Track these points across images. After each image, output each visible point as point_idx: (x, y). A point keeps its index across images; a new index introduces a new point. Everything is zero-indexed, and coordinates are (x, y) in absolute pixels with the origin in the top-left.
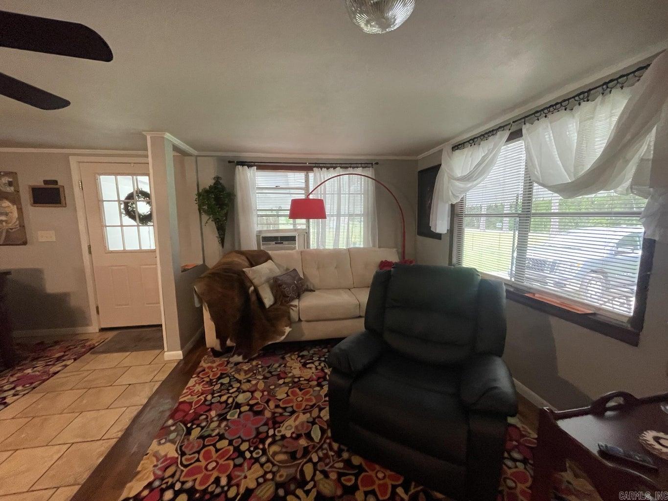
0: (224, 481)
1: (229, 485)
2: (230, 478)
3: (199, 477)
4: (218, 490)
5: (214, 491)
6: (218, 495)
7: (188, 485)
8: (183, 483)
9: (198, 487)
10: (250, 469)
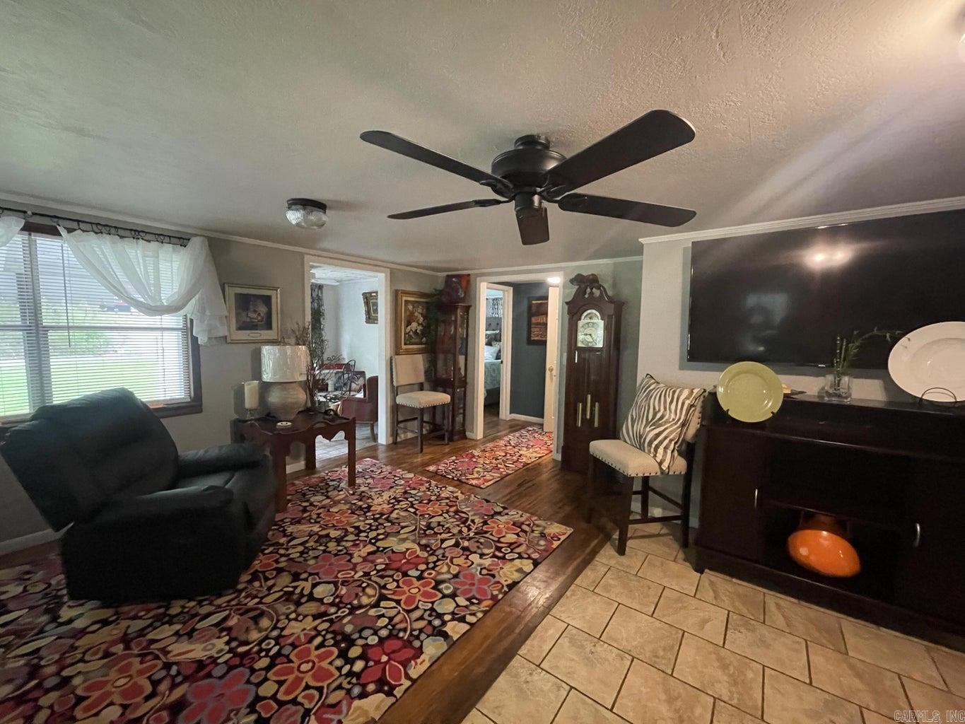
0: (318, 640)
1: (319, 633)
2: (310, 640)
3: (325, 664)
4: (329, 636)
5: (332, 638)
6: (332, 632)
7: (339, 663)
8: (339, 669)
9: (336, 651)
10: (293, 634)
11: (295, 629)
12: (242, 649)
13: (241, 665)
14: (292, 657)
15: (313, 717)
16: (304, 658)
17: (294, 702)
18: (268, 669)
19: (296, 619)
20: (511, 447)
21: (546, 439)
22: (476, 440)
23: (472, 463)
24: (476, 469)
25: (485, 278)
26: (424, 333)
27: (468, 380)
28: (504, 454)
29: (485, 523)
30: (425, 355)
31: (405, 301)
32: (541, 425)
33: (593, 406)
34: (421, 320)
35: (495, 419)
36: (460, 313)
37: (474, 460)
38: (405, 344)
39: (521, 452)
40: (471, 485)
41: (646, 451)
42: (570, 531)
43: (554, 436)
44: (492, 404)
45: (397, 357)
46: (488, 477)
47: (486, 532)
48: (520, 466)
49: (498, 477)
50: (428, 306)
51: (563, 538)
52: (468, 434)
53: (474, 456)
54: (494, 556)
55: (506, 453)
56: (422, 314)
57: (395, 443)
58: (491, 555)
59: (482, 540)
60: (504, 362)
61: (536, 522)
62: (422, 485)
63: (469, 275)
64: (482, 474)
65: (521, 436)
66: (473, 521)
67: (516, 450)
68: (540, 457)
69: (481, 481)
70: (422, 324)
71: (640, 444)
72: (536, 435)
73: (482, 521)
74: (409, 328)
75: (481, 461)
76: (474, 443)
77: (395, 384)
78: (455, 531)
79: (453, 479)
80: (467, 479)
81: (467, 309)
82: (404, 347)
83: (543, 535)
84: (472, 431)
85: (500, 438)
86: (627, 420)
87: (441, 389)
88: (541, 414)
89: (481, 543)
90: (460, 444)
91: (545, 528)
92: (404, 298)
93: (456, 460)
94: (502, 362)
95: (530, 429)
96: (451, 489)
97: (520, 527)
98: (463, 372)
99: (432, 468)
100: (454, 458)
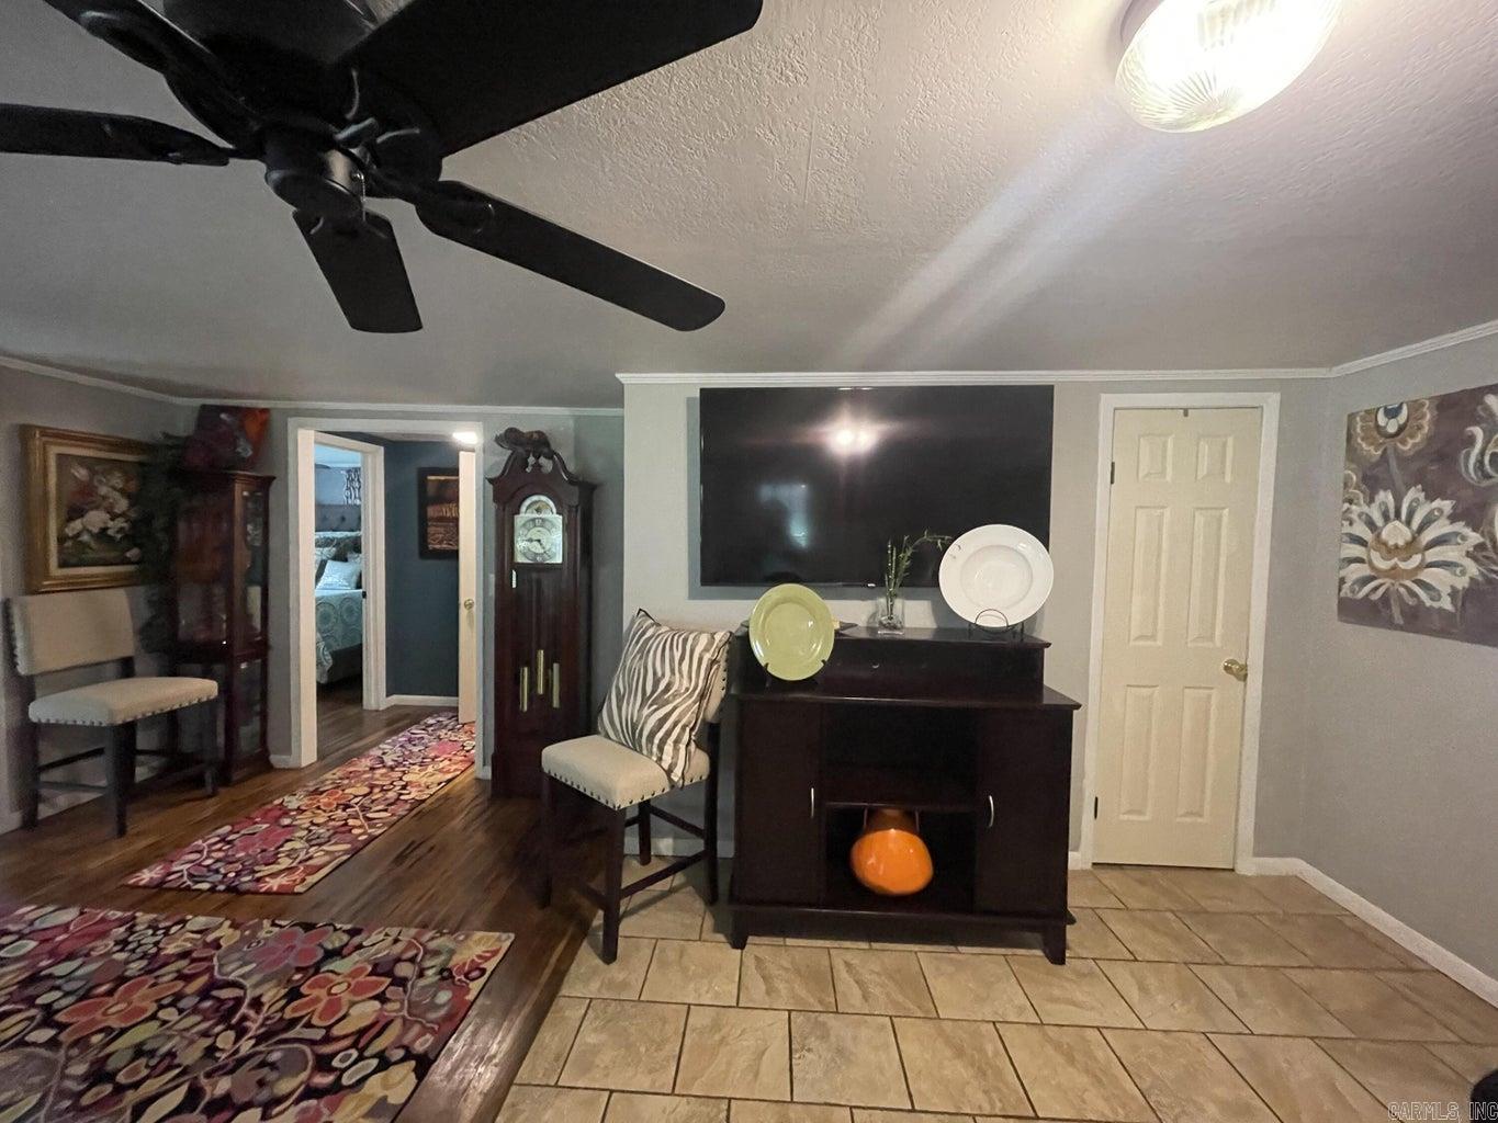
20: (384, 771)
21: (464, 738)
22: (299, 769)
23: (280, 830)
24: (288, 846)
25: (313, 420)
26: (131, 538)
27: (273, 639)
28: (367, 790)
29: (294, 994)
31: (60, 456)
32: (456, 709)
33: (548, 667)
34: (122, 504)
35: (352, 711)
36: (241, 491)
37: (286, 821)
38: (63, 564)
39: (406, 778)
40: (268, 893)
41: (645, 752)
42: (507, 940)
44: (341, 682)
45: (29, 598)
46: (319, 857)
47: (293, 1022)
48: (401, 810)
49: (346, 852)
50: (143, 472)
51: (490, 966)
52: (275, 759)
53: (286, 813)
54: (308, 1093)
55: (372, 787)
56: (122, 492)
57: (30, 822)
58: (300, 1091)
59: (275, 1056)
60: (370, 594)
61: (432, 945)
62: (104, 935)
63: (265, 411)
64: (302, 856)
65: (410, 741)
66: (257, 1004)
67: (396, 775)
68: (449, 781)
69: (297, 876)
70: (122, 515)
71: (634, 740)
72: (442, 733)
73: (283, 992)
74: (77, 525)
75: (303, 820)
76: (289, 777)
77: (22, 669)
78: (191, 1056)
79: (213, 890)
80: (258, 880)
81: (265, 484)
82: (55, 570)
83: (446, 974)
84: (287, 750)
85: (360, 753)
86: (610, 699)
89: (273, 1066)
90: (252, 787)
91: (452, 952)
92: (54, 451)
93: (231, 832)
94: (364, 595)
95: (431, 721)
96: (200, 921)
97: (389, 973)
98: (257, 623)
99: (146, 876)
100: (227, 828)
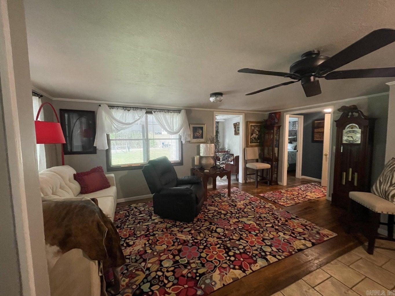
0: (218, 246)
1: (219, 244)
3: (221, 254)
5: (223, 246)
8: (226, 257)
11: (211, 240)
12: (195, 241)
13: (195, 245)
14: (210, 248)
15: (217, 269)
16: (214, 249)
17: (211, 261)
18: (204, 249)
19: (211, 237)
20: (301, 191)
21: (323, 189)
22: (283, 186)
23: (281, 195)
24: (283, 198)
27: (279, 159)
28: (298, 194)
29: (286, 221)
30: (259, 147)
31: (251, 125)
32: (320, 183)
34: (257, 133)
35: (293, 177)
36: (275, 129)
37: (282, 194)
38: (250, 143)
39: (307, 194)
40: (280, 204)
42: (335, 235)
43: (328, 189)
44: (292, 170)
45: (247, 148)
46: (289, 202)
47: (287, 225)
48: (307, 200)
49: (294, 203)
51: (330, 237)
52: (279, 183)
54: (290, 235)
55: (299, 193)
56: (258, 130)
57: (246, 183)
58: (289, 234)
59: (285, 228)
60: (299, 151)
61: (315, 226)
62: (258, 201)
63: (280, 112)
64: (286, 201)
65: (307, 186)
66: (280, 219)
67: (304, 192)
68: (318, 198)
69: (285, 204)
70: (258, 135)
72: (316, 187)
73: (285, 220)
74: (252, 136)
75: (285, 195)
76: (282, 187)
77: (246, 159)
78: (272, 221)
79: (271, 200)
80: (278, 202)
81: (279, 127)
82: (250, 144)
83: (318, 233)
84: (281, 181)
85: (296, 186)
86: (376, 183)
87: (266, 162)
88: (320, 177)
89: (284, 229)
90: (275, 187)
91: (320, 230)
92: (250, 124)
93: (273, 193)
94: (297, 151)
95: (313, 184)
96: (270, 204)
97: (305, 227)
98: (277, 155)
99: (262, 195)
